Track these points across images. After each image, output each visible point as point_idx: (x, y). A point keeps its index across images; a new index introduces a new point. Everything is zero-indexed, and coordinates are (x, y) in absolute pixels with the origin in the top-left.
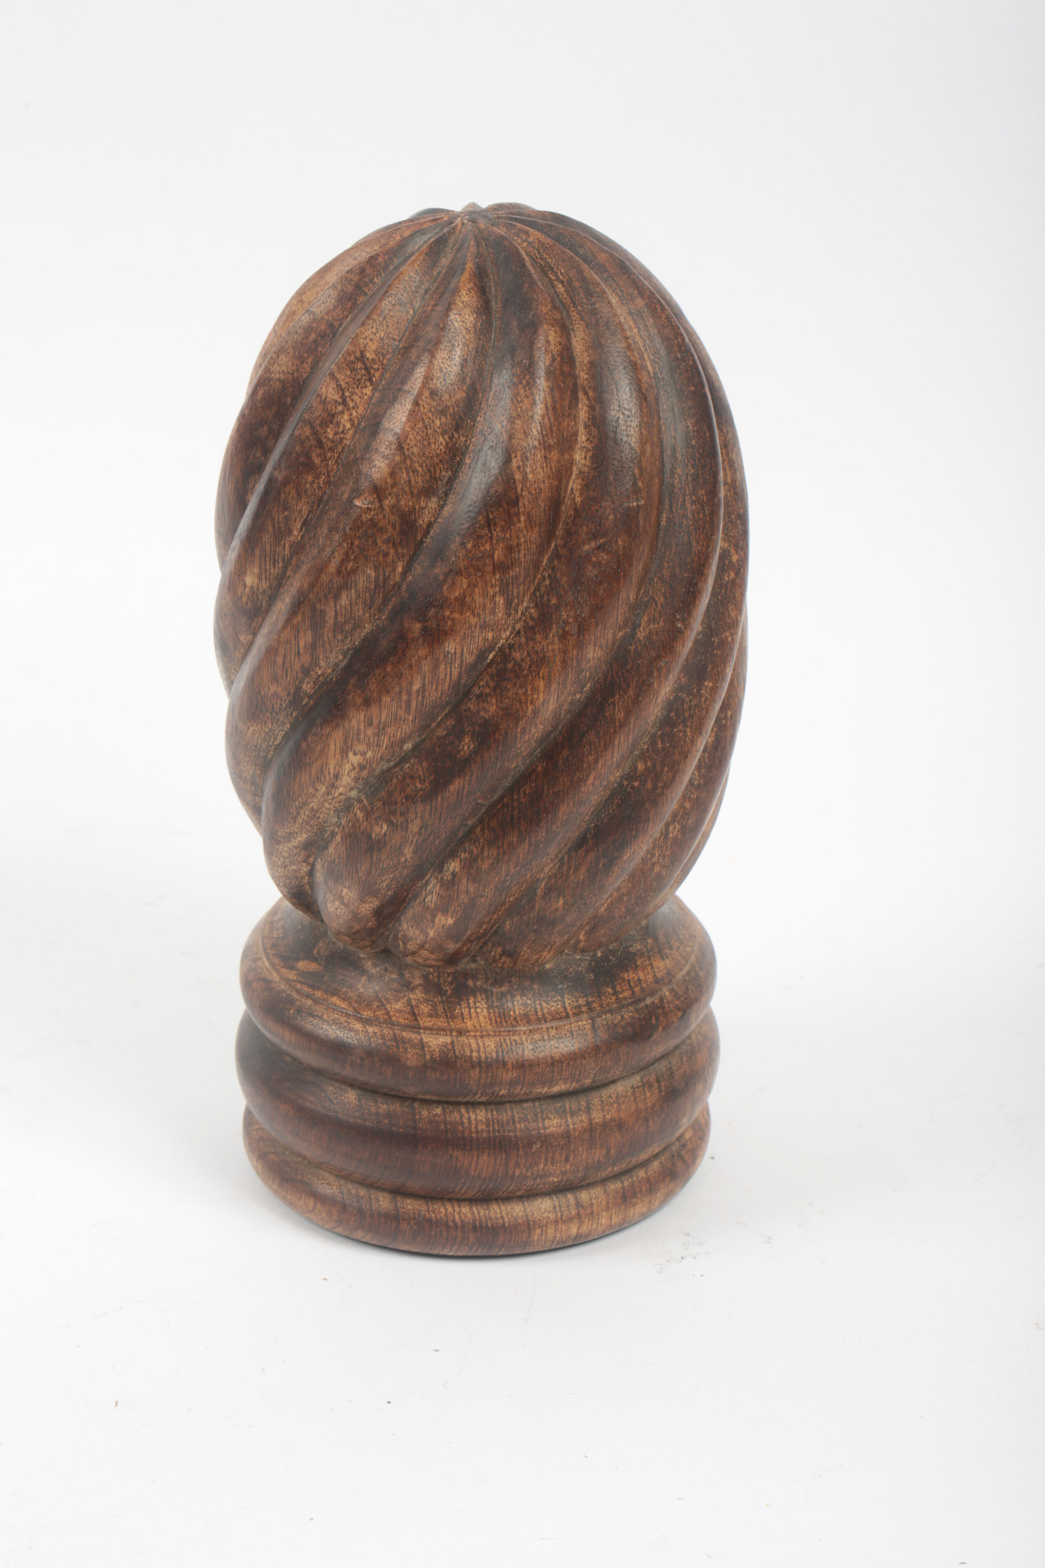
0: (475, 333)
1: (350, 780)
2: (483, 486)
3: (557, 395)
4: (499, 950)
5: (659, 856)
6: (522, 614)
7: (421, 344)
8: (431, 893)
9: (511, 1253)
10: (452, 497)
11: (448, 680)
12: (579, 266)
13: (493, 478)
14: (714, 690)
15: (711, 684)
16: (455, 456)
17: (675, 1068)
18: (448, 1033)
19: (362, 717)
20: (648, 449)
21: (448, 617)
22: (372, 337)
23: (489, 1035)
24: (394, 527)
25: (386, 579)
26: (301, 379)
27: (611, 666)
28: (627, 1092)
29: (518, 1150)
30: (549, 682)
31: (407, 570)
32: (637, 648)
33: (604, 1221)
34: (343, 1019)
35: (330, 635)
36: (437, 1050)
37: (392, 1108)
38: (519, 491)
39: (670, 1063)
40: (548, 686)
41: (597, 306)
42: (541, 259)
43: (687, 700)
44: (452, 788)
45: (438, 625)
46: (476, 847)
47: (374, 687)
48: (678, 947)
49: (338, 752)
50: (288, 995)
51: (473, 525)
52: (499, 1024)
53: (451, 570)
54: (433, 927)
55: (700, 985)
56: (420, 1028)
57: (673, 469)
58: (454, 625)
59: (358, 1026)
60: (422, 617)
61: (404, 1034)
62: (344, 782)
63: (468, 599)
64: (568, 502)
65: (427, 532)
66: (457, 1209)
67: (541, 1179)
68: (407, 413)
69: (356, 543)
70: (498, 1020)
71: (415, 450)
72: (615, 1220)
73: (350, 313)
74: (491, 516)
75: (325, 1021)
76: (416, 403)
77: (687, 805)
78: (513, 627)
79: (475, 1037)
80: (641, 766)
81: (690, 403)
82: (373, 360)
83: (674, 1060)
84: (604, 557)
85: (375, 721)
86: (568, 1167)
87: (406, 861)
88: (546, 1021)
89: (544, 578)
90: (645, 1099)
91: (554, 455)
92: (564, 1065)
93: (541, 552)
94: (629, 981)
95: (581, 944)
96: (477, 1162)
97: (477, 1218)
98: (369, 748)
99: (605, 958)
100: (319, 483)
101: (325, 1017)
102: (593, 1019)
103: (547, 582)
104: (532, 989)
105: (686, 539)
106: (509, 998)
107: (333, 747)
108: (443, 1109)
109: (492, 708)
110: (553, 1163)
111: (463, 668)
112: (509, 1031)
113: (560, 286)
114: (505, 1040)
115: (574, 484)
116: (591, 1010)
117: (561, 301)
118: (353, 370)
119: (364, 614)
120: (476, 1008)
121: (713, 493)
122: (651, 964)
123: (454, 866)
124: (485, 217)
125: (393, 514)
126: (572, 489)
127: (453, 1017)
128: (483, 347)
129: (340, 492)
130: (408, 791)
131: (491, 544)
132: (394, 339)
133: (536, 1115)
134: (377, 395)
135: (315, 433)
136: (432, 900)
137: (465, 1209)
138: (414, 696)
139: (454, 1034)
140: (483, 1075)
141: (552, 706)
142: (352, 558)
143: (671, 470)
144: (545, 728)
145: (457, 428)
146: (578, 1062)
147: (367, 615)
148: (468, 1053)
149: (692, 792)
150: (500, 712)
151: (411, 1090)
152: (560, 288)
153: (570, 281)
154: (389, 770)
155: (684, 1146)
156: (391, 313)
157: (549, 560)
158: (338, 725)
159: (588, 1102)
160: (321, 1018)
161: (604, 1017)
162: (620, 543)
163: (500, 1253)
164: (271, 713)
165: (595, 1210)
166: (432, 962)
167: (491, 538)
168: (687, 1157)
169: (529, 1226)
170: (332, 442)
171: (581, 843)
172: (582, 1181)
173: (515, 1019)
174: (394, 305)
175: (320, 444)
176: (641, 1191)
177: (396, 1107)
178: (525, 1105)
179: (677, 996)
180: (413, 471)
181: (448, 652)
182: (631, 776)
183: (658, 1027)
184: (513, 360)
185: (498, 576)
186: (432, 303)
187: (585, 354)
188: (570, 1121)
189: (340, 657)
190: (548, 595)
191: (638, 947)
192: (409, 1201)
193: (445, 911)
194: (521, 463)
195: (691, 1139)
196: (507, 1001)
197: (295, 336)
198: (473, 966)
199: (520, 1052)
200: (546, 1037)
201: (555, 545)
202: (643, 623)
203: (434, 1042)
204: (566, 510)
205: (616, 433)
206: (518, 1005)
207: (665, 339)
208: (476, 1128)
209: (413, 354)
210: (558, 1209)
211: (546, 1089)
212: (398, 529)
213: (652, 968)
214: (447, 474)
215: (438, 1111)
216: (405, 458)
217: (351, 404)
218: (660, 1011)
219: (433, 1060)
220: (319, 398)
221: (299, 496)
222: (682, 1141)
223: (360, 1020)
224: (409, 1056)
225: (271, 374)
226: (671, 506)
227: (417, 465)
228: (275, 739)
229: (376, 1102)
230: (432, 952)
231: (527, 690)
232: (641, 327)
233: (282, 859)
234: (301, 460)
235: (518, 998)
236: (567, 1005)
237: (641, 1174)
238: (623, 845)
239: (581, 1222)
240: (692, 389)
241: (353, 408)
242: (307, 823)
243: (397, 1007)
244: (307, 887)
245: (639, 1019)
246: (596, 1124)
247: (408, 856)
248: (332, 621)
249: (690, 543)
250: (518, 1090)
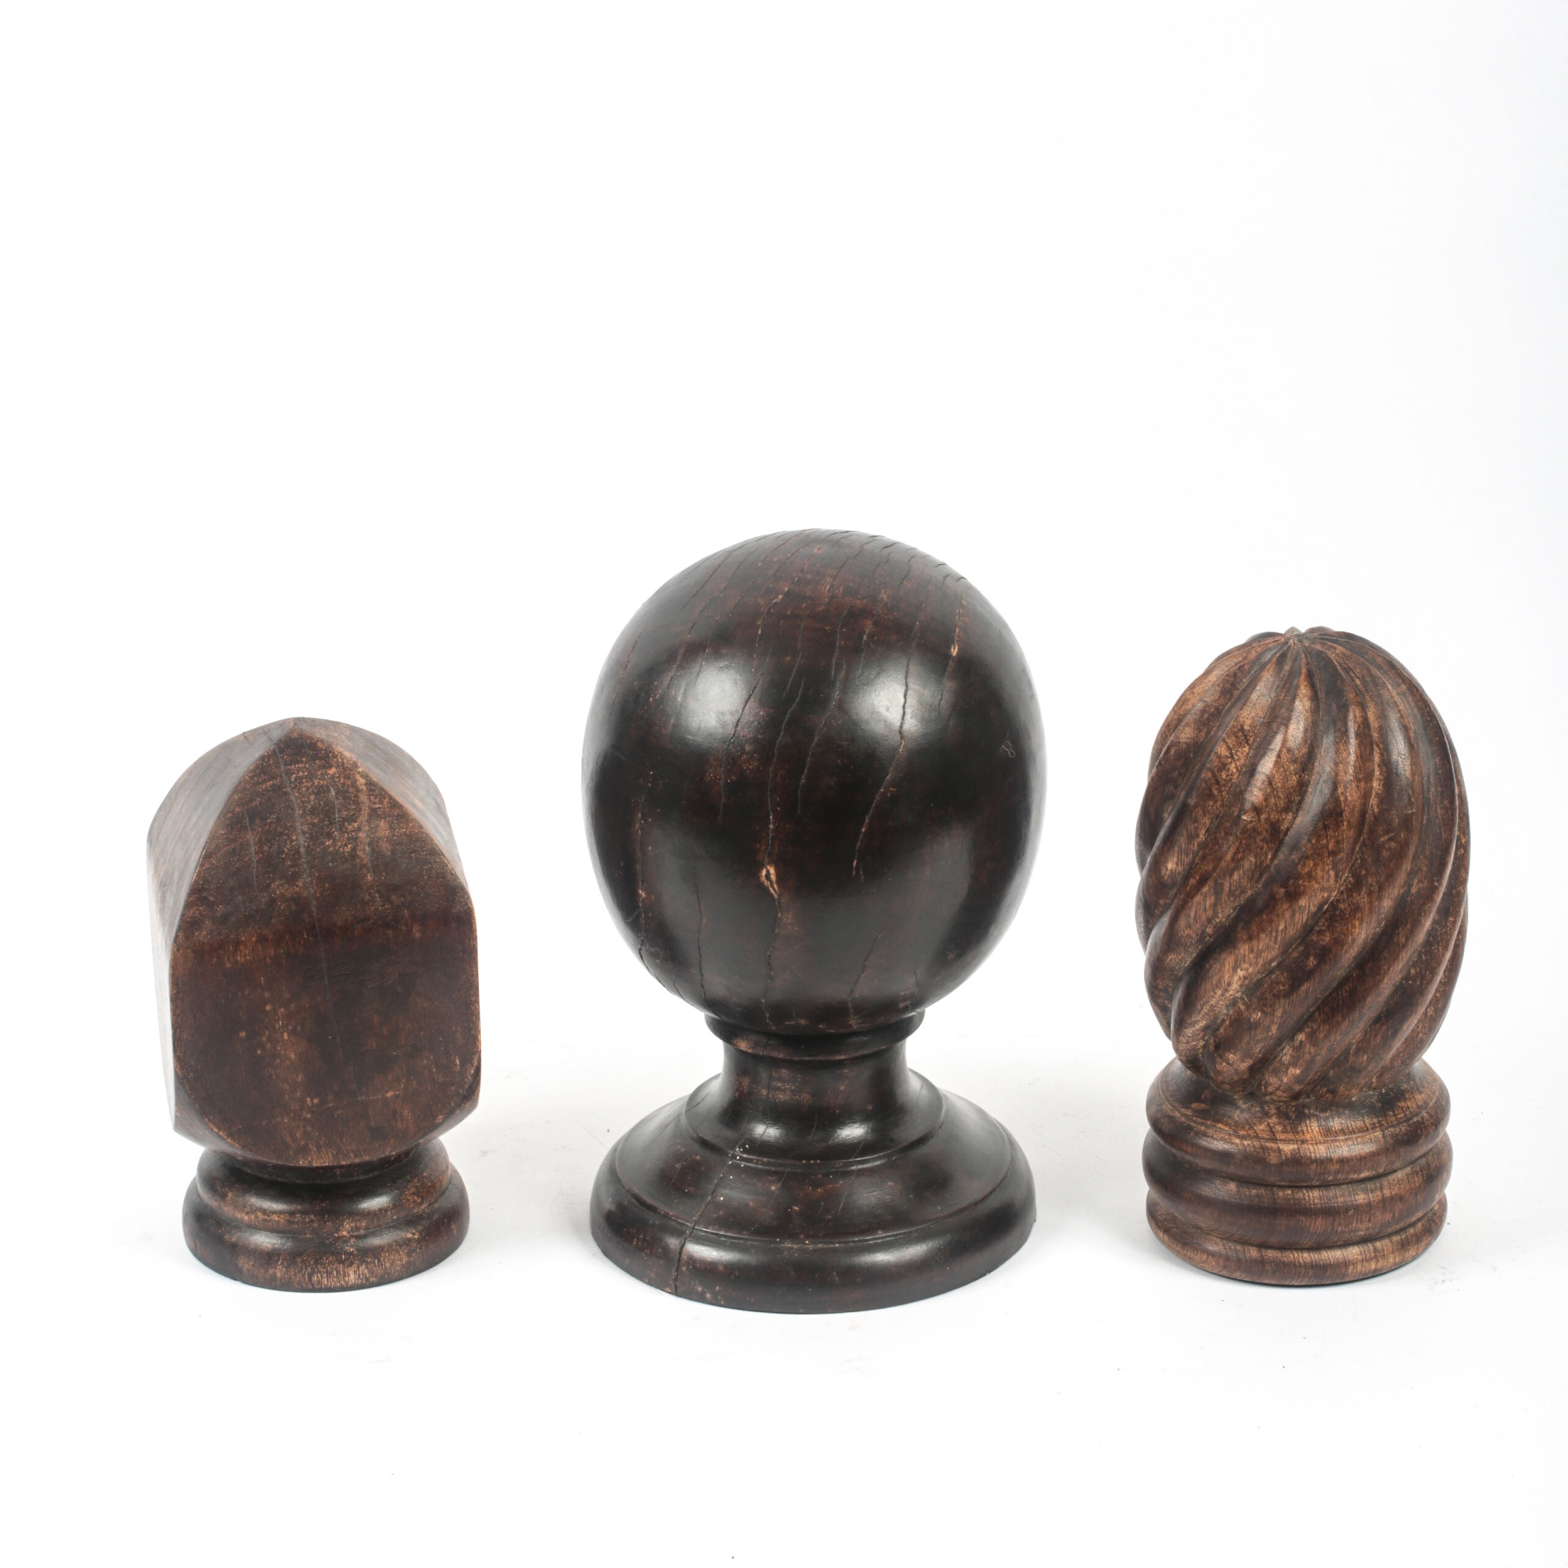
0: (1311, 712)
1: (1237, 987)
2: (1321, 805)
3: (1363, 748)
4: (1325, 1089)
5: (1422, 1027)
6: (1345, 881)
7: (1279, 720)
8: (1286, 1054)
9: (1334, 1282)
10: (1301, 813)
11: (1300, 923)
12: (1368, 667)
13: (1327, 800)
14: (1454, 923)
15: (1452, 919)
16: (1302, 787)
17: (1430, 1162)
18: (1295, 1142)
19: (1247, 947)
20: (1416, 778)
21: (1302, 885)
22: (1247, 716)
23: (1320, 1143)
24: (1267, 832)
25: (1261, 863)
26: (1199, 742)
27: (1396, 910)
28: (1403, 1177)
29: (1340, 1215)
30: (1361, 921)
31: (1274, 856)
32: (1411, 899)
33: (1391, 1260)
34: (1227, 1137)
35: (1226, 898)
36: (1289, 1153)
37: (1260, 1191)
38: (1343, 806)
39: (1427, 1160)
40: (1361, 924)
41: (1381, 692)
42: (1345, 664)
43: (1439, 929)
44: (1303, 988)
45: (1295, 890)
46: (1316, 1025)
47: (1254, 928)
48: (1428, 1087)
49: (1231, 969)
50: (1188, 1125)
51: (1316, 828)
52: (1327, 1136)
53: (1302, 856)
54: (1287, 1075)
55: (1444, 1110)
56: (1277, 1140)
57: (1429, 788)
58: (1305, 890)
59: (1237, 1141)
60: (1285, 885)
61: (1267, 1144)
62: (1234, 988)
63: (1313, 873)
64: (1370, 812)
65: (1286, 834)
66: (1301, 1255)
67: (1354, 1233)
68: (1273, 762)
69: (1244, 842)
70: (1325, 1133)
71: (1279, 785)
72: (1397, 1260)
73: (1229, 701)
74: (1326, 823)
75: (1215, 1139)
76: (1279, 756)
77: (1438, 995)
78: (1339, 889)
79: (1312, 1144)
80: (1413, 971)
81: (1436, 748)
82: (1249, 730)
83: (1430, 1158)
84: (1393, 844)
85: (1255, 949)
86: (1370, 1225)
87: (1272, 1034)
88: (1355, 1133)
89: (1357, 859)
90: (1415, 1182)
91: (1362, 785)
92: (1368, 1159)
93: (1355, 843)
94: (1402, 1108)
95: (1374, 1085)
96: (1315, 1223)
97: (1314, 1260)
98: (1250, 966)
99: (1387, 1093)
100: (1217, 806)
101: (1215, 1136)
102: (1383, 1131)
103: (1359, 861)
104: (1345, 1114)
105: (1438, 831)
106: (1331, 1120)
107: (1227, 966)
108: (1292, 1191)
109: (1327, 938)
110: (1361, 1223)
111: (1310, 915)
112: (1333, 1140)
113: (1358, 680)
114: (1331, 1145)
115: (1373, 801)
116: (1381, 1125)
117: (1359, 690)
118: (1237, 737)
119: (1247, 884)
120: (1311, 1127)
121: (1452, 802)
122: (1414, 1097)
123: (1301, 1037)
124: (1307, 638)
125: (1266, 823)
126: (1372, 804)
127: (1297, 1133)
128: (1316, 721)
129: (1232, 811)
130: (1275, 991)
131: (1327, 840)
132: (1260, 717)
133: (1350, 1193)
134: (1252, 751)
135: (1214, 776)
136: (1286, 1059)
137: (1306, 1255)
138: (1280, 933)
139: (1299, 1143)
140: (1319, 1168)
141: (1363, 936)
142: (1241, 851)
143: (1427, 789)
144: (1358, 949)
145: (1303, 770)
146: (1376, 1158)
147: (1249, 885)
148: (1308, 1154)
149: (1441, 987)
150: (1332, 941)
151: (1272, 1179)
152: (1358, 682)
153: (1363, 677)
154: (1261, 979)
155: (1435, 1214)
156: (1258, 702)
157: (1359, 847)
158: (1231, 953)
159: (1381, 1184)
160: (1212, 1137)
161: (1389, 1130)
162: (1402, 835)
163: (1328, 1283)
164: (1184, 948)
165: (1385, 1253)
166: (1284, 1099)
167: (1327, 836)
168: (1437, 1221)
169: (1346, 1264)
170: (1225, 780)
171: (1378, 1020)
172: (1377, 1234)
173: (1336, 1132)
174: (1259, 696)
175: (1217, 782)
176: (1412, 1241)
177: (1262, 1191)
178: (1343, 1187)
179: (1431, 1116)
180: (1278, 798)
181: (1301, 906)
182: (1407, 978)
183: (1422, 1135)
184: (1335, 728)
185: (1331, 859)
186: (1283, 694)
187: (1376, 722)
188: (1371, 1196)
189: (1232, 911)
190: (1360, 868)
191: (1406, 1086)
192: (1269, 1251)
193: (1295, 1065)
194: (1343, 791)
195: (1438, 1210)
196: (1330, 1121)
197: (1194, 716)
198: (1307, 1100)
199: (1341, 1153)
200: (1355, 1143)
201: (1363, 839)
202: (1415, 884)
203: (1287, 1148)
204: (1369, 817)
205: (1397, 769)
206: (1336, 1123)
207: (1420, 709)
208: (1314, 1201)
209: (1274, 726)
210: (1363, 1253)
211: (1356, 1176)
212: (1269, 833)
213: (1415, 1099)
214: (1297, 799)
215: (1289, 1192)
216: (1273, 790)
217: (1236, 758)
218: (1423, 1126)
219: (1287, 1159)
220: (1216, 755)
221: (1204, 814)
222: (1433, 1211)
223: (1238, 1137)
224: (1272, 1157)
225: (1179, 739)
226: (1428, 811)
227: (1280, 794)
228: (1185, 963)
229: (1249, 1188)
230: (1284, 1092)
231: (1348, 927)
232: (1405, 703)
233: (1187, 1038)
234: (1206, 792)
235: (1337, 1119)
236: (1366, 1123)
237: (1412, 1230)
238: (1403, 1020)
239: (1377, 1261)
240: (1438, 738)
241: (1238, 760)
242: (1207, 1014)
243: (1261, 1128)
244: (1200, 1055)
245: (1411, 1131)
246: (1387, 1197)
247: (1274, 1032)
248: (1227, 889)
249: (1440, 833)
250: (1340, 1176)
